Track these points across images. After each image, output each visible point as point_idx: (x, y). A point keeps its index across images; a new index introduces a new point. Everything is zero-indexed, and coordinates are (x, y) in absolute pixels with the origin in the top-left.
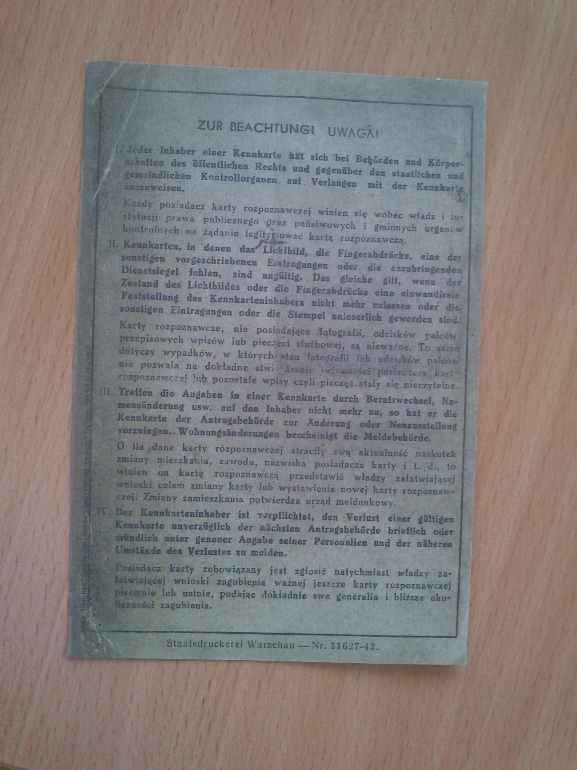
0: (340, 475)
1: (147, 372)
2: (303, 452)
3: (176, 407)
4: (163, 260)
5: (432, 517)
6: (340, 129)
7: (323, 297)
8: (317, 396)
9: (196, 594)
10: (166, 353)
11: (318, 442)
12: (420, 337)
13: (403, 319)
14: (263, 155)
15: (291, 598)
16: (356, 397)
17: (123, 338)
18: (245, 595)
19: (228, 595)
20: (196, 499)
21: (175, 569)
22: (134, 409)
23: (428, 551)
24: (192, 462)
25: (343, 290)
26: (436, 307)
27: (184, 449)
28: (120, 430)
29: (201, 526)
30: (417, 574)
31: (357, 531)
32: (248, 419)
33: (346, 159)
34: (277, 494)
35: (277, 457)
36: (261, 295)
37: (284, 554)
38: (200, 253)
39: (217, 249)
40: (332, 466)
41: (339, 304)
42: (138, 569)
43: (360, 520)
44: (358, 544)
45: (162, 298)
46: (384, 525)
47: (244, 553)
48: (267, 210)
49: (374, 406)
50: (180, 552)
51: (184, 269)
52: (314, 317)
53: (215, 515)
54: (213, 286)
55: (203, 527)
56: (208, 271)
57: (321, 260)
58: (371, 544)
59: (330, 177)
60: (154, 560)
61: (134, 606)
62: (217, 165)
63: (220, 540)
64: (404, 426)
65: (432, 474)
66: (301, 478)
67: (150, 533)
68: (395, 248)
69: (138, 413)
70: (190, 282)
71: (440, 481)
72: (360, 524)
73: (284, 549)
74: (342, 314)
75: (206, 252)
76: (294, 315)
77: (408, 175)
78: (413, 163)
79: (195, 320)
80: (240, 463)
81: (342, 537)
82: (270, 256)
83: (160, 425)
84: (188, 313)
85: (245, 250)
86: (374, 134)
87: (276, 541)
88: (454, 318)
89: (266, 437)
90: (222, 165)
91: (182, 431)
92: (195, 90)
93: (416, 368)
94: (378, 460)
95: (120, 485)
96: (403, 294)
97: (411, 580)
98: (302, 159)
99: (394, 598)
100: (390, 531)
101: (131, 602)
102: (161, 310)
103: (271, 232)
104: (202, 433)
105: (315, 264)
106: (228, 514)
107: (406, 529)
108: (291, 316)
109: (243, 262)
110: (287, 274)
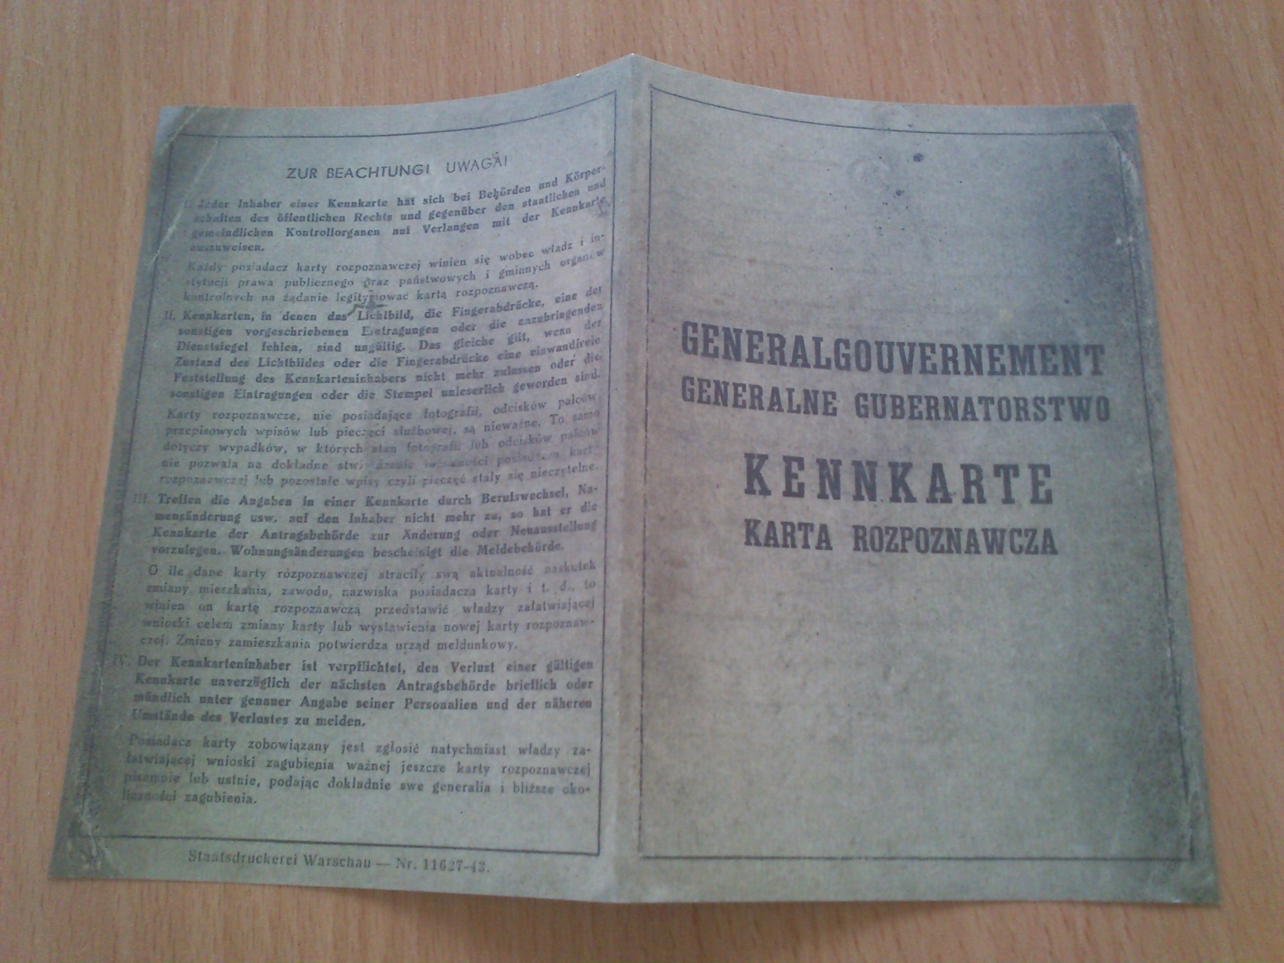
0: (443, 606)
1: (197, 472)
2: (395, 576)
3: (230, 518)
4: (229, 332)
5: (565, 662)
6: (461, 164)
7: (430, 370)
8: (416, 498)
9: (236, 781)
10: (223, 448)
11: (415, 562)
12: (552, 406)
13: (530, 386)
14: (364, 204)
15: (369, 788)
16: (469, 497)
17: (170, 431)
18: (305, 783)
19: (281, 783)
20: (248, 644)
21: (210, 743)
22: (175, 522)
23: (561, 715)
24: (245, 592)
25: (456, 358)
26: (572, 361)
27: (236, 574)
28: (154, 549)
29: (251, 681)
30: (544, 751)
31: (464, 686)
32: (324, 532)
33: (467, 198)
34: (356, 635)
35: (360, 584)
36: (352, 372)
37: (362, 722)
38: (277, 323)
39: (299, 318)
40: (433, 594)
41: (452, 377)
42: (161, 743)
43: (469, 671)
44: (466, 708)
45: (224, 379)
46: (500, 677)
47: (306, 721)
48: (365, 268)
49: (491, 508)
50: (219, 718)
51: (255, 344)
52: (419, 395)
53: (270, 667)
54: (290, 363)
55: (252, 683)
56: (285, 345)
57: (430, 323)
58: (482, 706)
59: (446, 221)
60: (184, 729)
61: (149, 797)
62: (306, 219)
63: (274, 702)
64: (529, 531)
65: (564, 597)
66: (391, 613)
67: (180, 690)
68: (523, 296)
69: (180, 526)
70: (261, 359)
71: (575, 607)
72: (468, 678)
73: (362, 715)
74: (454, 388)
75: (286, 322)
76: (393, 396)
77: (541, 201)
78: (548, 184)
79: (264, 406)
80: (310, 593)
81: (443, 696)
82: (366, 323)
83: (205, 542)
84: (256, 397)
85: (335, 317)
86: (502, 161)
87: (352, 704)
88: (594, 371)
89: (347, 557)
90: (313, 218)
91: (236, 550)
92: (286, 134)
93: (546, 449)
94: (497, 583)
95: (147, 623)
96: (532, 353)
97: (538, 761)
98: (413, 204)
99: (512, 789)
100: (509, 686)
101: (145, 791)
102: (221, 395)
103: (369, 294)
104: (262, 553)
105: (422, 329)
106: (288, 665)
107: (530, 682)
108: (388, 396)
109: (331, 333)
110: (386, 344)
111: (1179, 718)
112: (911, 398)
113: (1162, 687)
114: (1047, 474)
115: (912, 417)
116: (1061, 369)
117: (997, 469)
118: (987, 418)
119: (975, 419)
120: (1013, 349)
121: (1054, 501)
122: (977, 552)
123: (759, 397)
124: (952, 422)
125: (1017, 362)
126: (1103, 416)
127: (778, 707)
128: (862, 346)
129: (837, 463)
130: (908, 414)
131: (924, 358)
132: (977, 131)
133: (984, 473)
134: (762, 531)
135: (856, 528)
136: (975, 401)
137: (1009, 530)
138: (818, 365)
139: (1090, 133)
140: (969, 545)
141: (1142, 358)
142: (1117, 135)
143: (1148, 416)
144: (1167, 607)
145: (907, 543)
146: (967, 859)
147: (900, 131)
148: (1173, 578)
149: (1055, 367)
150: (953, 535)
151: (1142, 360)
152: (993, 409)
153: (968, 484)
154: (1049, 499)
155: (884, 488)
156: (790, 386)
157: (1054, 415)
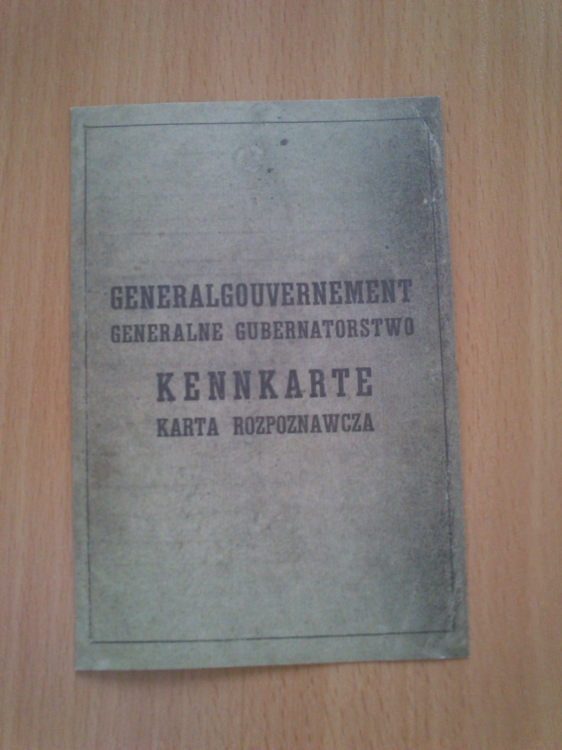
111: (451, 540)
112: (275, 323)
113: (441, 520)
114: (369, 374)
115: (276, 337)
116: (381, 298)
117: (334, 372)
118: (328, 336)
119: (319, 337)
120: (348, 284)
121: (373, 394)
122: (319, 431)
123: (167, 333)
124: (304, 340)
125: (350, 293)
126: (409, 331)
127: (181, 544)
128: (241, 288)
129: (222, 374)
130: (273, 336)
131: (285, 294)
132: (327, 119)
133: (325, 376)
134: (169, 426)
135: (236, 419)
136: (320, 323)
137: (341, 415)
138: (210, 305)
139: (408, 119)
140: (313, 427)
141: (438, 288)
142: (427, 120)
143: (440, 330)
144: (447, 465)
145: (271, 427)
146: (309, 637)
147: (272, 123)
148: (452, 445)
149: (377, 297)
150: (302, 420)
151: (438, 290)
152: (332, 328)
153: (314, 383)
154: (369, 393)
155: (255, 391)
156: (189, 322)
157: (374, 332)
